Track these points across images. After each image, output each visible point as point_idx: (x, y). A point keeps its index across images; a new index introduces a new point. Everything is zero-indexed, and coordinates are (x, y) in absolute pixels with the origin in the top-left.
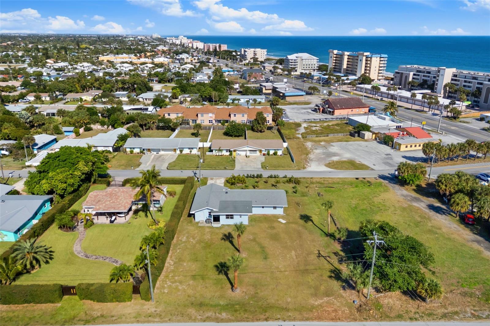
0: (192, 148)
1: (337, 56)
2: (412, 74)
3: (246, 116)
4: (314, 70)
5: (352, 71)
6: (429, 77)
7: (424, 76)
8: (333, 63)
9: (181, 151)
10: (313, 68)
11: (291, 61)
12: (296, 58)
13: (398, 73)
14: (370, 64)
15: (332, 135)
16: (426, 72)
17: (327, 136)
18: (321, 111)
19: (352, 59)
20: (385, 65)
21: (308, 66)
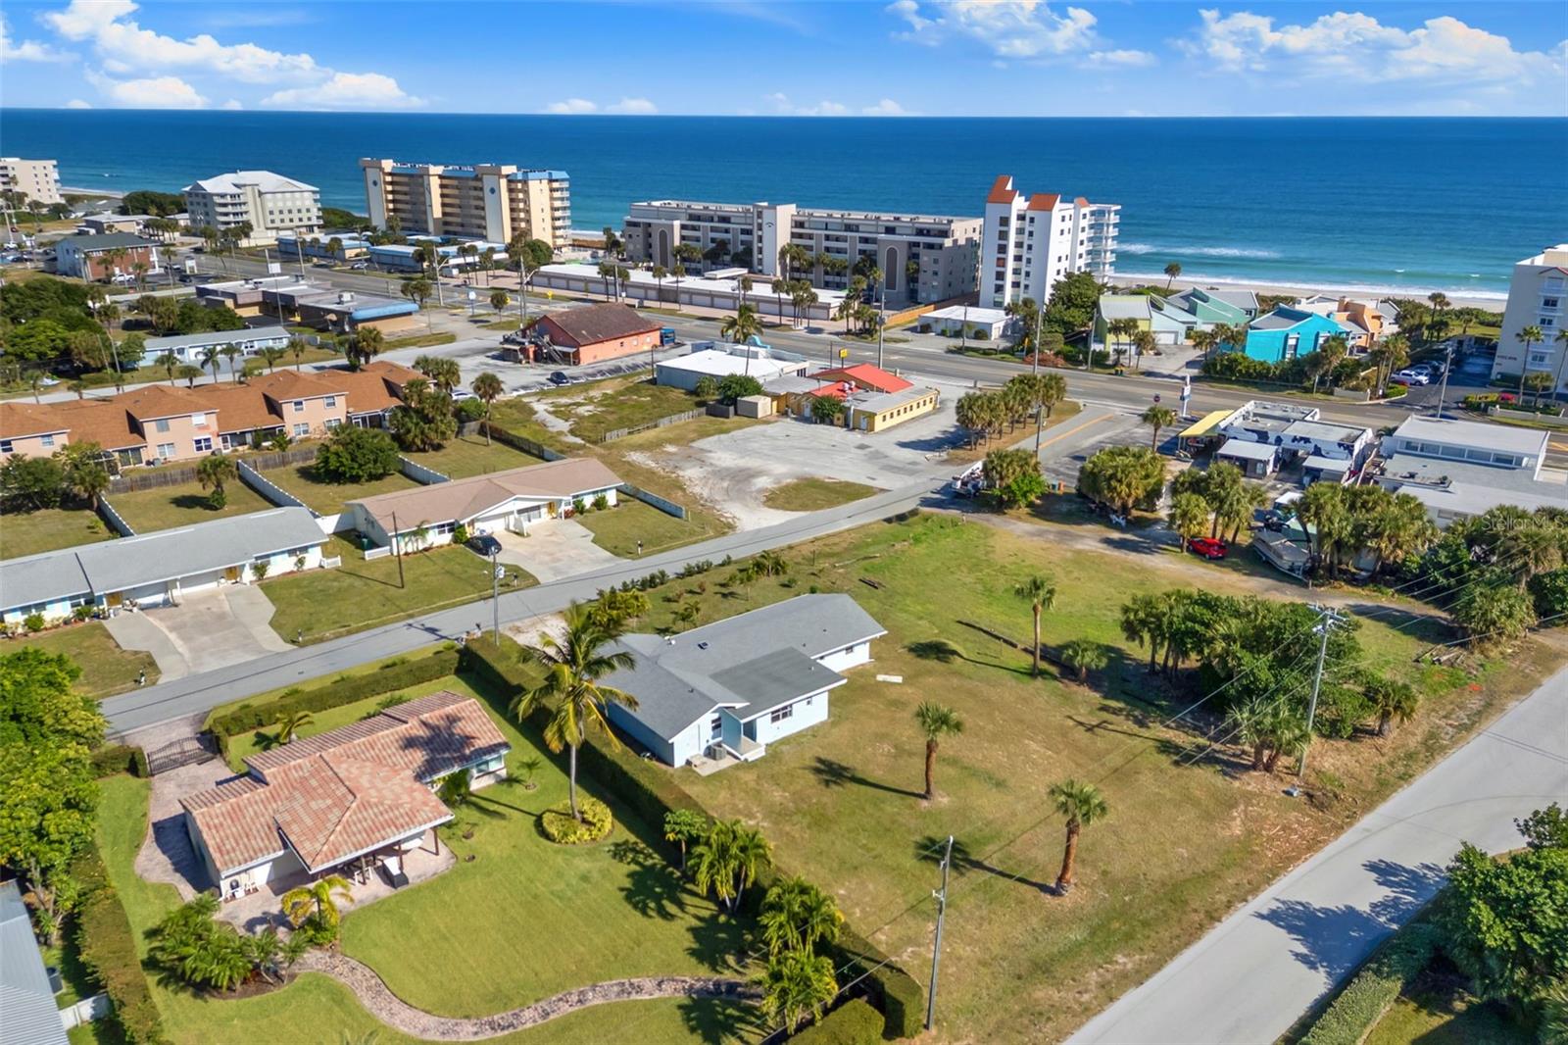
0: (305, 549)
1: (396, 179)
2: (677, 224)
3: (341, 402)
4: (310, 228)
5: (462, 225)
6: (727, 231)
7: (713, 229)
8: (388, 201)
9: (260, 570)
10: (306, 222)
11: (218, 200)
12: (236, 191)
13: (635, 225)
14: (526, 201)
15: (666, 420)
16: (716, 219)
17: (656, 426)
18: (531, 356)
19: (457, 188)
20: (567, 204)
21: (286, 216)
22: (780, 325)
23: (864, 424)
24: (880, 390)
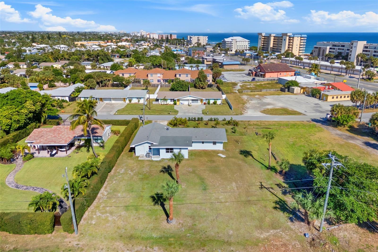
0: (140, 98)
1: (265, 38)
2: (328, 47)
5: (277, 49)
6: (343, 50)
7: (339, 49)
8: (262, 43)
10: (245, 49)
11: (227, 43)
12: (232, 41)
13: (317, 48)
14: (292, 43)
15: (265, 90)
16: (340, 46)
17: (261, 91)
18: (254, 74)
19: (278, 39)
20: (305, 44)
21: (241, 47)
22: (341, 75)
23: (325, 99)
24: (339, 90)
